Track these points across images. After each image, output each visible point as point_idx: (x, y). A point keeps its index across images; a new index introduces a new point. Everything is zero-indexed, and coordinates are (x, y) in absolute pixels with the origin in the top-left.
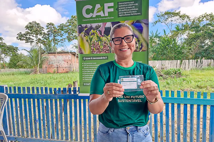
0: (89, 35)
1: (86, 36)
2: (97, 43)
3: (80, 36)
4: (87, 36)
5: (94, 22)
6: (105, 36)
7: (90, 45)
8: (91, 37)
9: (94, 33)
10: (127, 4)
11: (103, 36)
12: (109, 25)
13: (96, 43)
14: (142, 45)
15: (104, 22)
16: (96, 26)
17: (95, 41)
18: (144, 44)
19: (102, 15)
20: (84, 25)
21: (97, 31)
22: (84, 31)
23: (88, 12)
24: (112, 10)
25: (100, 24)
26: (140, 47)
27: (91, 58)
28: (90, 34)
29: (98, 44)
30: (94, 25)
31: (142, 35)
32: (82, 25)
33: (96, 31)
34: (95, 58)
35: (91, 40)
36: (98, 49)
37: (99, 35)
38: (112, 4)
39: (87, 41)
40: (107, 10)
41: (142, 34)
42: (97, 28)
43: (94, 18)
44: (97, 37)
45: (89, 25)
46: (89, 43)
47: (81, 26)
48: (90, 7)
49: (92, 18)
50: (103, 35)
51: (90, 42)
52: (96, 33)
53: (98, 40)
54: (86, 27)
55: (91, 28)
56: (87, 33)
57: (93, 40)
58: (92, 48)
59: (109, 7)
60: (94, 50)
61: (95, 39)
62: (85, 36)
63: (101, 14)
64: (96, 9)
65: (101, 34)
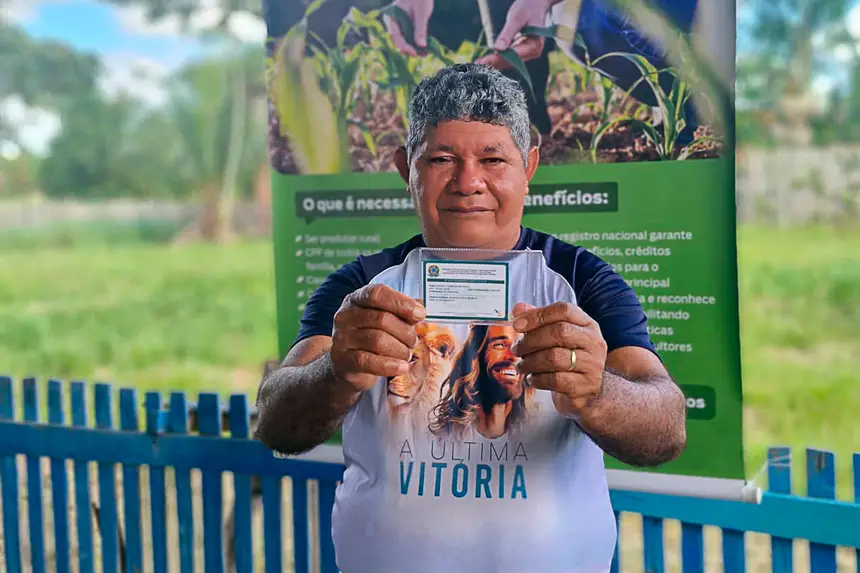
0: (333, 44)
1: (314, 49)
2: (387, 97)
3: (280, 53)
4: (320, 55)
6: (437, 54)
7: (341, 113)
8: (348, 57)
9: (364, 30)
11: (421, 51)
13: (379, 97)
14: (690, 112)
17: (374, 89)
18: (708, 107)
21: (387, 19)
22: (304, 22)
26: (681, 125)
27: (350, 205)
28: (341, 35)
29: (392, 107)
31: (687, 39)
33: (380, 18)
34: (370, 204)
35: (348, 74)
36: (390, 140)
37: (399, 46)
39: (324, 84)
41: (691, 35)
44: (381, 58)
46: (333, 99)
50: (422, 42)
51: (339, 93)
52: (374, 30)
53: (392, 80)
57: (362, 79)
58: (356, 132)
60: (364, 145)
61: (371, 70)
62: (308, 53)
65: (410, 38)
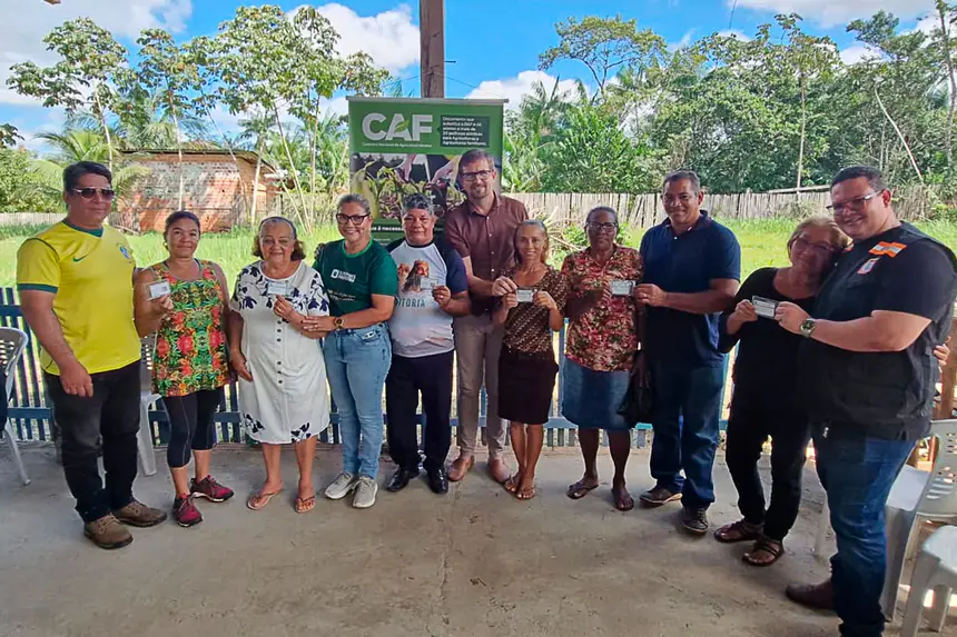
0: (375, 177)
1: (368, 177)
2: (394, 195)
3: (354, 178)
4: (370, 180)
5: (390, 150)
7: (377, 199)
8: (381, 182)
9: (387, 174)
10: (461, 122)
11: (407, 182)
12: (421, 159)
13: (391, 195)
15: (411, 152)
16: (393, 160)
17: (390, 192)
19: (408, 139)
20: (364, 155)
21: (395, 171)
22: (365, 168)
23: (375, 127)
24: (429, 130)
25: (401, 156)
27: (379, 228)
28: (378, 175)
29: (396, 199)
30: (388, 158)
32: (362, 154)
34: (387, 229)
35: (380, 188)
36: (395, 209)
37: (399, 180)
38: (429, 118)
39: (371, 189)
40: (418, 130)
42: (395, 163)
43: (388, 142)
44: (393, 183)
45: (376, 156)
46: (375, 195)
47: (358, 155)
48: (381, 118)
49: (383, 141)
50: (407, 180)
51: (377, 193)
53: (396, 190)
54: (370, 159)
55: (381, 163)
56: (372, 172)
57: (385, 189)
58: (383, 206)
59: (422, 124)
60: (385, 210)
61: (389, 187)
62: (366, 179)
63: (405, 134)
64: (394, 122)
65: (403, 178)
